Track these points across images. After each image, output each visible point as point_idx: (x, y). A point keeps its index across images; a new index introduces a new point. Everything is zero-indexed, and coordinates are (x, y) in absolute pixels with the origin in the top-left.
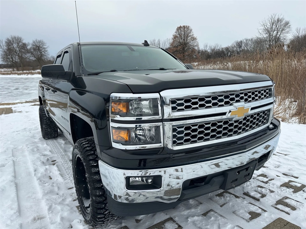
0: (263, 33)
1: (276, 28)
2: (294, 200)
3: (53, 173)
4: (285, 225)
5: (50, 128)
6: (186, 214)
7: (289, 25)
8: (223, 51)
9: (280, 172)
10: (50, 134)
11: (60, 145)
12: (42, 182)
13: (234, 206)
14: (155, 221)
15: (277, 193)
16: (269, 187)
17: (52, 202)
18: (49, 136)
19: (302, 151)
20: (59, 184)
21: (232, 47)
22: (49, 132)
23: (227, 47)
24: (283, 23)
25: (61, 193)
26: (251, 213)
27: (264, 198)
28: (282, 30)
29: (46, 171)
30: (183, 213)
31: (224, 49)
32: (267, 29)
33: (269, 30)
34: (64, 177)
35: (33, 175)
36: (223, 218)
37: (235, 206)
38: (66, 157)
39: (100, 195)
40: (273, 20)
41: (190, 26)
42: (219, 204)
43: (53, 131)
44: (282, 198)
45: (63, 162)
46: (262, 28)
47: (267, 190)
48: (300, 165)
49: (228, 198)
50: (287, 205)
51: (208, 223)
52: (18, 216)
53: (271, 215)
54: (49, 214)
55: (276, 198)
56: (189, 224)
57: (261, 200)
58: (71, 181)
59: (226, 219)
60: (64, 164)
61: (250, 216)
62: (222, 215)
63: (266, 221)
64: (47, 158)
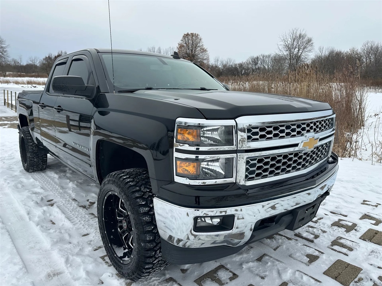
0: (284, 49)
1: (298, 45)
2: (348, 240)
3: (55, 217)
4: (346, 267)
5: (37, 157)
6: (238, 260)
7: (311, 42)
8: (237, 67)
9: (328, 210)
10: (37, 165)
11: (53, 179)
12: (44, 228)
13: (288, 249)
14: (205, 269)
15: (330, 233)
16: (320, 227)
17: (68, 253)
18: (35, 168)
19: (344, 187)
20: (68, 230)
21: (247, 64)
22: (35, 162)
23: (241, 63)
24: (304, 40)
25: (75, 241)
26: (308, 256)
27: (318, 239)
28: (304, 48)
29: (44, 213)
30: (234, 259)
31: (238, 66)
32: (288, 46)
33: (290, 46)
34: (72, 221)
35: (28, 219)
36: (280, 262)
37: (290, 249)
38: (66, 195)
39: (150, 240)
40: (294, 35)
41: (199, 34)
42: (272, 248)
43: (41, 162)
44: (336, 238)
45: (64, 202)
46: (283, 43)
47: (319, 230)
48: (346, 202)
49: (280, 241)
50: (343, 246)
51: (265, 270)
52: (25, 272)
53: (329, 257)
54: (67, 268)
55: (330, 238)
56: (245, 272)
57: (315, 241)
58: (83, 225)
59: (284, 264)
60: (67, 205)
61: (309, 259)
62: (278, 259)
63: (326, 264)
64: (40, 197)
